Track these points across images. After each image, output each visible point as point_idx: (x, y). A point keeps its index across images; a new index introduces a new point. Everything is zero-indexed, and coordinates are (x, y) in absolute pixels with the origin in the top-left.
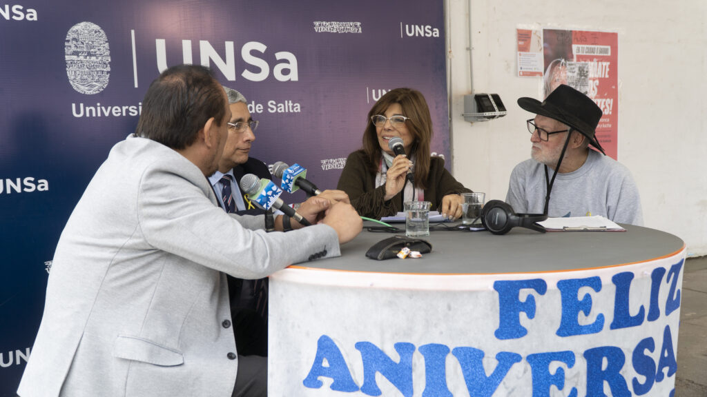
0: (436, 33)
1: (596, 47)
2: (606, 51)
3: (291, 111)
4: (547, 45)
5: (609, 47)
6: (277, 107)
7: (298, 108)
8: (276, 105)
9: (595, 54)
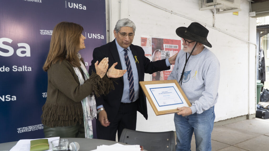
0: (103, 37)
1: (173, 45)
2: (177, 47)
3: (26, 70)
4: (153, 44)
5: (178, 46)
6: (18, 69)
7: (30, 69)
8: (17, 68)
9: (172, 48)
